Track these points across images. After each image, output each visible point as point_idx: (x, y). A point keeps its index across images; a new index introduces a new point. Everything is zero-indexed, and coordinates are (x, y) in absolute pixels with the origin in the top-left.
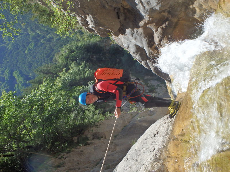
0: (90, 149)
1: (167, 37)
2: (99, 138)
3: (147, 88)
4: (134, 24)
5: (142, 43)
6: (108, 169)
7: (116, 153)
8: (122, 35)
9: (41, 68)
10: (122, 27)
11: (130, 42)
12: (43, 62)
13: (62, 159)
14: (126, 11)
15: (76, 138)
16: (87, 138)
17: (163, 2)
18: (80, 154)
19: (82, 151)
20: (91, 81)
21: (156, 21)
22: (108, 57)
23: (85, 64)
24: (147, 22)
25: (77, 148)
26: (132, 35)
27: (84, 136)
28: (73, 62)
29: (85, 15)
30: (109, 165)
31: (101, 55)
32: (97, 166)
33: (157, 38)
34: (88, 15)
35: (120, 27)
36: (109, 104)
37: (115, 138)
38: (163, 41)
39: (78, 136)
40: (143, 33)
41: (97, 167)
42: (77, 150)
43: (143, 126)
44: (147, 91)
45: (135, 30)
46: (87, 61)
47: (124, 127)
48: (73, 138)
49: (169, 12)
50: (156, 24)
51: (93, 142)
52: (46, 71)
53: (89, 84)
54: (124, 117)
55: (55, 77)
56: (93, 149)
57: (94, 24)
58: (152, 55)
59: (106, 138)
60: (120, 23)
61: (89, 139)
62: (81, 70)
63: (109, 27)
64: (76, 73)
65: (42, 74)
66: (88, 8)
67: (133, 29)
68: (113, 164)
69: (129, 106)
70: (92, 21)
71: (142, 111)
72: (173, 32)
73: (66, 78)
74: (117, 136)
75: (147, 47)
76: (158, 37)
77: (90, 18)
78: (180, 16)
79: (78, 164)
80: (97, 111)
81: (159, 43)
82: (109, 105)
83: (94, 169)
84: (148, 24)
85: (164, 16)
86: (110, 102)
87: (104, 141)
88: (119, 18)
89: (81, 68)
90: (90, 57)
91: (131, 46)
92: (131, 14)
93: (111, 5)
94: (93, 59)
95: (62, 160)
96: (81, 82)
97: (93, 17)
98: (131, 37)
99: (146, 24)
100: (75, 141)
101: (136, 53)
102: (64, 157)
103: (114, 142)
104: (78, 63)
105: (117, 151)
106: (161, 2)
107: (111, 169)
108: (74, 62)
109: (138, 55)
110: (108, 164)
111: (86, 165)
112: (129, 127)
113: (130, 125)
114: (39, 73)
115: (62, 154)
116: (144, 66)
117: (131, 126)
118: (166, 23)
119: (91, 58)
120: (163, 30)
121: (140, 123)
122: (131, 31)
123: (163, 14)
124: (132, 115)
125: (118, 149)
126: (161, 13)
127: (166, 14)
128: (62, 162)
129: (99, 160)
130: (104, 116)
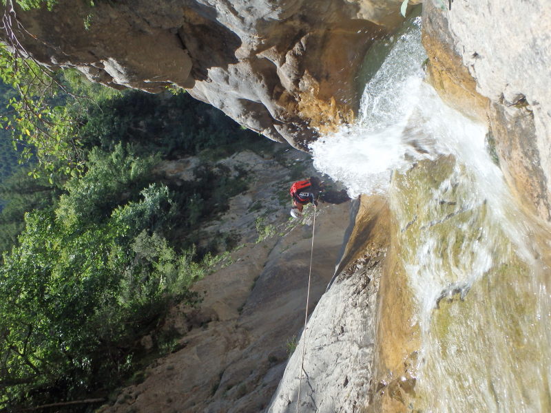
0: (188, 357)
1: (309, 72)
2: (203, 324)
3: (286, 171)
4: (225, 55)
5: (254, 94)
6: (243, 395)
7: (252, 349)
8: (201, 80)
9: (10, 182)
10: (197, 66)
11: (225, 94)
12: (12, 164)
13: (129, 401)
14: (198, 30)
15: (148, 338)
16: (174, 334)
17: (284, 4)
18: (169, 376)
19: (171, 369)
20: (148, 187)
21: (276, 43)
22: (174, 118)
23: (124, 146)
24: (255, 49)
25: (157, 366)
26: (227, 79)
27: (166, 328)
28: (90, 149)
29: (99, 60)
30: (243, 384)
31: (157, 114)
32: (216, 395)
33: (287, 78)
34: (107, 60)
35: (193, 67)
36: (206, 229)
37: (240, 314)
38: (301, 81)
39: (151, 332)
40: (251, 73)
41: (217, 398)
42: (160, 367)
43: (298, 268)
44: (288, 178)
45: (231, 67)
46: (125, 139)
47: (255, 280)
48: (142, 341)
49: (303, 19)
50: (278, 48)
51: (192, 339)
52: (27, 186)
53: (146, 195)
54: (248, 257)
55: (55, 194)
56: (196, 357)
57: (126, 78)
58: (284, 115)
59: (220, 317)
60: (191, 57)
61: (181, 332)
62: (118, 163)
63: (166, 76)
64: (106, 175)
65: (17, 196)
66: (102, 45)
67: (226, 68)
68: (251, 380)
69: (253, 225)
70: (119, 72)
71: (287, 232)
72: (322, 58)
73: (84, 193)
74: (245, 308)
75: (268, 101)
76: (290, 77)
77: (113, 66)
78: (330, 22)
79: (170, 401)
80: (183, 260)
81: (294, 87)
82: (206, 233)
83: (209, 405)
84: (259, 51)
85: (293, 28)
86: (207, 224)
87: (217, 329)
88: (184, 47)
89: (115, 160)
90: (132, 126)
91: (227, 102)
92: (213, 36)
93: (159, 26)
94: (140, 129)
95: (129, 404)
96: (124, 194)
97: (120, 64)
98: (223, 85)
99: (253, 53)
100: (148, 347)
101: (244, 115)
102: (132, 395)
103: (239, 324)
104: (104, 149)
105: (252, 344)
106: (281, 4)
107: (250, 392)
108: (93, 150)
109: (250, 118)
110: (240, 382)
111: (190, 400)
112: (267, 278)
113: (267, 274)
114: (8, 195)
115: (126, 391)
116: (269, 138)
117: (270, 276)
118: (300, 43)
119: (134, 129)
120: (298, 60)
121: (289, 264)
122: (223, 72)
123: (290, 23)
124: (265, 247)
125: (252, 337)
126: (286, 24)
127: (297, 23)
128: (129, 408)
129: (217, 378)
130: (200, 267)
